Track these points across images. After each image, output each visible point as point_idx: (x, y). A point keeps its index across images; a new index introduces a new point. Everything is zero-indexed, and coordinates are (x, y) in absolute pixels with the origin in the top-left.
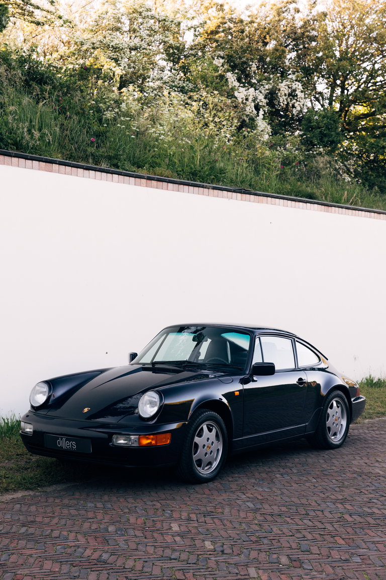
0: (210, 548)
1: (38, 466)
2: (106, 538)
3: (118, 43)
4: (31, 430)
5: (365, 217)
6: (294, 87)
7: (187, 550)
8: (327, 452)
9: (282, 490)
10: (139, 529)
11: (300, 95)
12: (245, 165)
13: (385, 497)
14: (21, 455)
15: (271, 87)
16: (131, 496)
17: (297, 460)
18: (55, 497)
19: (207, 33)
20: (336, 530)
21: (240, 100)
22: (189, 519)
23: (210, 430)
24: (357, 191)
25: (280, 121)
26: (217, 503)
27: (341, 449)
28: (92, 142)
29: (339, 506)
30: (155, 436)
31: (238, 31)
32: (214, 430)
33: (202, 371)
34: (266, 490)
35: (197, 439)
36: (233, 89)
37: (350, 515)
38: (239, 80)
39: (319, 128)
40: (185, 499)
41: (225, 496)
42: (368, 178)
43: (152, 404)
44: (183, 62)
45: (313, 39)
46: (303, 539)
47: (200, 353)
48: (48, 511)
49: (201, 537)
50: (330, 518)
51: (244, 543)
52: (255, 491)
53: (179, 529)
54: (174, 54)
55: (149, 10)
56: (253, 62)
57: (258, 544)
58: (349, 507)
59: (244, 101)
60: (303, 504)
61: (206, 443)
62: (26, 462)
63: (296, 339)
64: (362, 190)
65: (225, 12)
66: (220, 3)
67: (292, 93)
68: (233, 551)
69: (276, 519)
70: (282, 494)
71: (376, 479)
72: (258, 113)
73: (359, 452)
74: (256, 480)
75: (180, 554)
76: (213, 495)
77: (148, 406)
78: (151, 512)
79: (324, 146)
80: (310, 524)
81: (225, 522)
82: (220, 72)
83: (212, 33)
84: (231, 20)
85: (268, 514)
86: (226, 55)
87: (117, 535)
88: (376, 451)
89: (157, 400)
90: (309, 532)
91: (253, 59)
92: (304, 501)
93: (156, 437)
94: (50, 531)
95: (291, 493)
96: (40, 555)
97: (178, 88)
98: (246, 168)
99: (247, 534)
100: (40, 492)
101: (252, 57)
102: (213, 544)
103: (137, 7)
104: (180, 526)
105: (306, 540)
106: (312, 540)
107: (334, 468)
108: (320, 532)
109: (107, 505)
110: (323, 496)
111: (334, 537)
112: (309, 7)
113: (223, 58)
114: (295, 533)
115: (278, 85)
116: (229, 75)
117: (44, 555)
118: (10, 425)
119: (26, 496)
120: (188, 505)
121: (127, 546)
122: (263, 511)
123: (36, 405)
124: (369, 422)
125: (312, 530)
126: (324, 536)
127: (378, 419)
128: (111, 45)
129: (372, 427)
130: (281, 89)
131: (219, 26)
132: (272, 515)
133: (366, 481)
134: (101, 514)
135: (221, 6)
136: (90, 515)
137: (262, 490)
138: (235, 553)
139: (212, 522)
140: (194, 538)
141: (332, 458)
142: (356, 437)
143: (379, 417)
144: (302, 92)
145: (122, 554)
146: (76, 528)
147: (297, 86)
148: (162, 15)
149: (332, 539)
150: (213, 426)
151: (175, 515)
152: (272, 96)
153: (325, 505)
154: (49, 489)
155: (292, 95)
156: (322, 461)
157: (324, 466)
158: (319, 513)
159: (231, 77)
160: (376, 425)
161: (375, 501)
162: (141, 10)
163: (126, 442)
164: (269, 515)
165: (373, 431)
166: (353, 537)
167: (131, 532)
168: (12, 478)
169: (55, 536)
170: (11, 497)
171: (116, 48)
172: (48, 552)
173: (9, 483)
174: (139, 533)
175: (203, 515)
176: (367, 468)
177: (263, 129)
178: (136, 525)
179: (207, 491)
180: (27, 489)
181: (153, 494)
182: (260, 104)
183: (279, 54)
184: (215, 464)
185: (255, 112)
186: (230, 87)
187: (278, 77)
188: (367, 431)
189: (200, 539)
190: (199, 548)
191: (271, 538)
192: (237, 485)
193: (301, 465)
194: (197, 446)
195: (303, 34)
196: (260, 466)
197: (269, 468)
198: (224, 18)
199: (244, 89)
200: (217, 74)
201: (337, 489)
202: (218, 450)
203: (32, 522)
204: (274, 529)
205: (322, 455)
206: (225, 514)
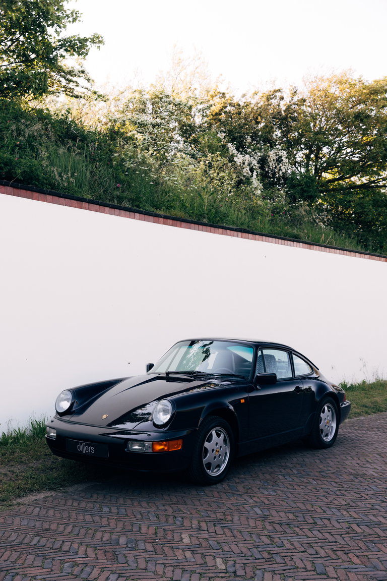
0: (222, 568)
1: (63, 466)
2: (116, 553)
3: (143, 120)
4: (55, 435)
5: (339, 254)
6: (280, 154)
7: (197, 571)
8: (321, 451)
9: (287, 494)
10: (150, 541)
11: (285, 160)
12: (244, 212)
13: (386, 502)
14: (48, 455)
15: (262, 154)
16: (145, 499)
17: (295, 460)
18: (73, 500)
19: (212, 115)
20: (348, 544)
21: (239, 164)
22: (200, 529)
23: (218, 435)
24: (331, 234)
25: (269, 181)
26: (226, 508)
27: (332, 448)
28: (118, 188)
29: (345, 513)
30: (167, 442)
31: (236, 113)
32: (222, 435)
33: (211, 380)
34: (271, 493)
35: (206, 444)
36: (233, 156)
37: (357, 525)
38: (237, 149)
39: (300, 186)
40: (195, 503)
41: (233, 500)
42: (339, 225)
43: (165, 412)
44: (193, 137)
45: (294, 119)
46: (316, 556)
47: (208, 364)
48: (64, 516)
49: (212, 552)
50: (339, 529)
51: (257, 561)
52: (261, 494)
53: (189, 542)
54: (187, 130)
55: (167, 96)
56: (248, 135)
57: (271, 563)
58: (355, 515)
59: (242, 165)
60: (309, 511)
61: (215, 448)
62: (53, 462)
63: (293, 352)
64: (335, 234)
65: (226, 99)
66: (222, 92)
67: (279, 159)
68: (245, 572)
69: (286, 530)
70: (288, 498)
71: (372, 481)
72: (252, 174)
73: (348, 452)
74: (261, 482)
75: (191, 577)
76: (221, 498)
77: (161, 414)
78: (163, 519)
79: (304, 200)
80: (320, 536)
81: (235, 532)
82: (222, 143)
83: (216, 114)
84: (231, 105)
85: (277, 522)
86: (228, 130)
87: (128, 549)
88: (364, 451)
89: (169, 408)
90: (321, 547)
91: (248, 133)
92: (309, 507)
93: (169, 443)
94: (61, 542)
95: (296, 497)
96: (45, 577)
97: (190, 155)
98: (245, 214)
99: (259, 549)
100: (62, 492)
101: (248, 131)
102: (225, 562)
103: (158, 93)
104: (190, 536)
105: (319, 558)
106: (326, 557)
107: (330, 469)
108: (332, 547)
109: (121, 510)
110: (326, 501)
111: (348, 553)
112: (291, 95)
113: (225, 132)
114: (307, 548)
115: (268, 153)
116: (230, 145)
117: (49, 576)
118: (42, 427)
119: (48, 497)
120: (199, 511)
121: (136, 565)
122: (271, 519)
123: (61, 411)
124: (349, 421)
125: (324, 544)
126: (337, 552)
127: (356, 419)
128: (137, 122)
129: (353, 426)
130: (271, 156)
131: (222, 110)
132: (281, 524)
133: (363, 484)
134: (114, 520)
135: (224, 94)
136: (104, 521)
137: (267, 493)
138: (248, 576)
139: (222, 533)
140: (205, 554)
141: (326, 458)
142: (342, 437)
143: (357, 417)
144: (286, 158)
145: (130, 576)
146: (87, 540)
147: (282, 153)
148: (177, 101)
149: (345, 556)
150: (221, 432)
151: (187, 523)
152: (263, 161)
153: (331, 513)
154: (71, 490)
155: (279, 160)
156: (318, 461)
157: (321, 467)
158: (326, 522)
159: (231, 147)
160: (356, 425)
161: (377, 507)
162: (161, 96)
163: (140, 448)
164: (278, 524)
165: (356, 430)
166: (367, 554)
167: (141, 545)
168: (37, 479)
169: (66, 550)
170: (35, 498)
171: (141, 125)
172: (54, 572)
173: (34, 484)
174: (149, 547)
175: (213, 523)
176: (361, 469)
177: (257, 186)
178: (147, 536)
179: (216, 495)
180: (51, 489)
181: (166, 497)
182: (254, 167)
183: (269, 130)
184: (223, 467)
185: (250, 174)
186: (231, 154)
187: (268, 147)
188: (350, 431)
189: (211, 555)
190: (211, 568)
191: (283, 554)
192: (244, 487)
193: (300, 466)
194: (206, 450)
195: (287, 115)
196: (262, 465)
197: (272, 468)
198: (226, 103)
199: (242, 155)
200: (220, 144)
201: (338, 493)
202: (226, 453)
203: (47, 530)
204: (286, 542)
205: (317, 455)
206: (234, 522)
